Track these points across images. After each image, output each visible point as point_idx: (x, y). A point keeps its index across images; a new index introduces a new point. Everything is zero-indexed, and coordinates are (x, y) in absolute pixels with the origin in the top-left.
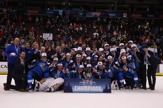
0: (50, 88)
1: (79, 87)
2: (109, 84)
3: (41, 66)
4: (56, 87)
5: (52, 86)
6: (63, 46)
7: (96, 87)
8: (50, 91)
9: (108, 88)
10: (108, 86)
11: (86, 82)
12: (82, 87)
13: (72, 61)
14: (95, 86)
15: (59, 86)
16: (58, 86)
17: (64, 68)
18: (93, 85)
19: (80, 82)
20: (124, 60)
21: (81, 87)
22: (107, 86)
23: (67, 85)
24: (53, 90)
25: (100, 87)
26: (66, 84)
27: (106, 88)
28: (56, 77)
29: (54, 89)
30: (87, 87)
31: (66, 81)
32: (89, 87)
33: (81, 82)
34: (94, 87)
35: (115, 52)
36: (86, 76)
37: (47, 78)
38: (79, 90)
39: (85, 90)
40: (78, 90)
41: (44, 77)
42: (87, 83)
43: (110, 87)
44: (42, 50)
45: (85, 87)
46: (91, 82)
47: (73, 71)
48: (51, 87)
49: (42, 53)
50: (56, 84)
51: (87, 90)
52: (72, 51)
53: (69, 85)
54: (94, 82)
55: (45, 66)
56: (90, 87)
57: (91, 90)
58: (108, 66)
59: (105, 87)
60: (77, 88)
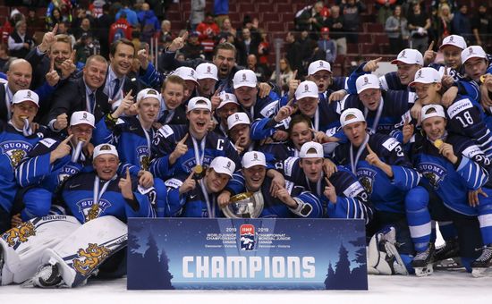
0: (56, 268)
1: (206, 258)
2: (355, 244)
3: (9, 153)
4: (88, 263)
5: (65, 259)
6: (123, 55)
7: (291, 259)
8: (55, 282)
9: (353, 266)
10: (351, 257)
11: (238, 237)
12: (220, 259)
13: (167, 131)
14: (285, 254)
15: (105, 255)
16: (97, 258)
17: (128, 168)
18: (273, 252)
19: (210, 236)
20: (437, 123)
21: (215, 259)
22: (344, 254)
23: (142, 251)
24: (70, 274)
25: (312, 259)
26: (137, 247)
27: (343, 263)
28: (86, 211)
29: (78, 273)
30: (243, 259)
31: (138, 230)
32: (252, 259)
33: (216, 237)
34: (281, 259)
35: (384, 93)
36: (235, 210)
37: (40, 215)
38: (206, 275)
39: (237, 275)
40: (199, 275)
41: (26, 211)
42: (247, 241)
43: (362, 258)
44: (16, 78)
45: (237, 259)
46: (266, 237)
47: (176, 183)
48: (65, 264)
49: (14, 92)
50: (85, 247)
51: (244, 275)
52: (171, 86)
53: (152, 250)
54: (281, 237)
55: (31, 154)
56: (258, 259)
57: (267, 275)
58: (347, 163)
59: (335, 260)
60: (192, 265)
